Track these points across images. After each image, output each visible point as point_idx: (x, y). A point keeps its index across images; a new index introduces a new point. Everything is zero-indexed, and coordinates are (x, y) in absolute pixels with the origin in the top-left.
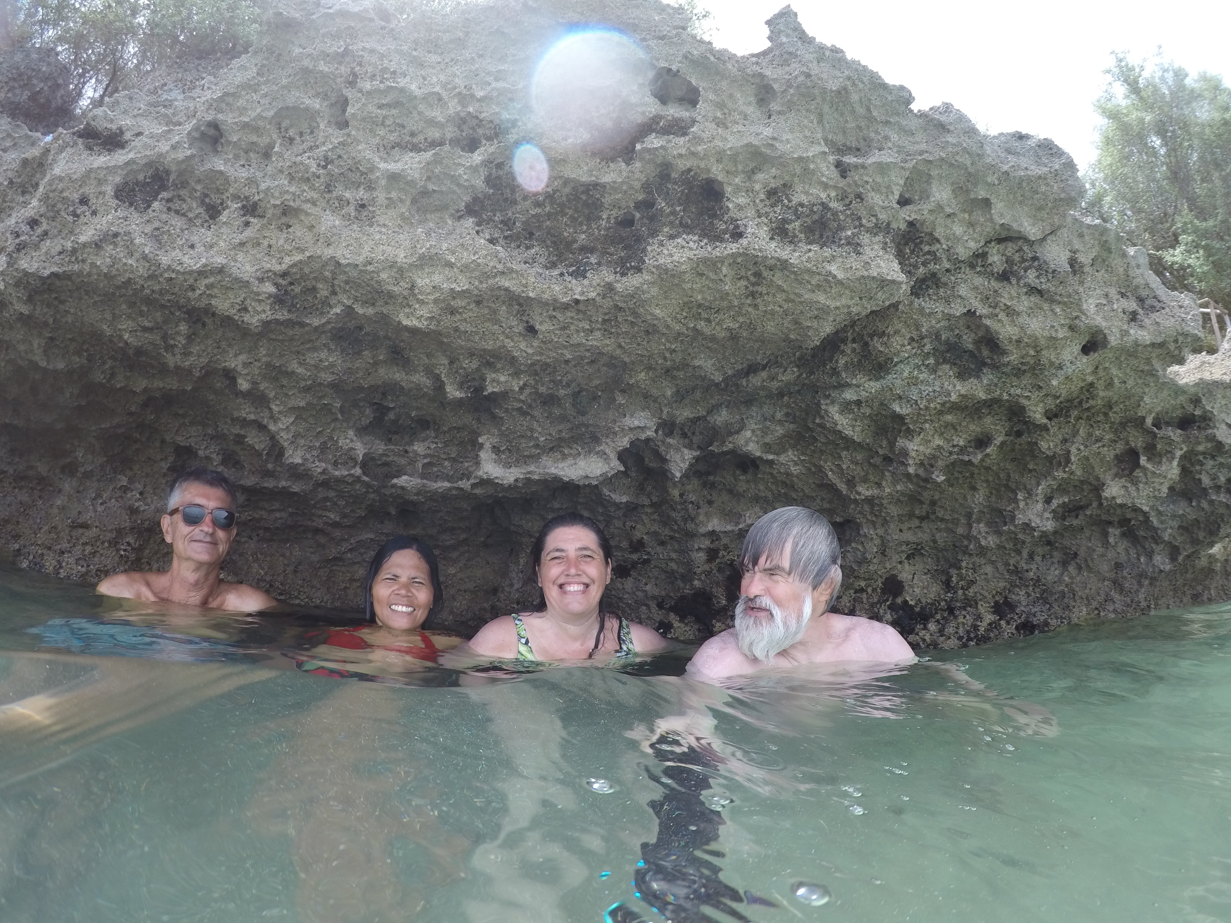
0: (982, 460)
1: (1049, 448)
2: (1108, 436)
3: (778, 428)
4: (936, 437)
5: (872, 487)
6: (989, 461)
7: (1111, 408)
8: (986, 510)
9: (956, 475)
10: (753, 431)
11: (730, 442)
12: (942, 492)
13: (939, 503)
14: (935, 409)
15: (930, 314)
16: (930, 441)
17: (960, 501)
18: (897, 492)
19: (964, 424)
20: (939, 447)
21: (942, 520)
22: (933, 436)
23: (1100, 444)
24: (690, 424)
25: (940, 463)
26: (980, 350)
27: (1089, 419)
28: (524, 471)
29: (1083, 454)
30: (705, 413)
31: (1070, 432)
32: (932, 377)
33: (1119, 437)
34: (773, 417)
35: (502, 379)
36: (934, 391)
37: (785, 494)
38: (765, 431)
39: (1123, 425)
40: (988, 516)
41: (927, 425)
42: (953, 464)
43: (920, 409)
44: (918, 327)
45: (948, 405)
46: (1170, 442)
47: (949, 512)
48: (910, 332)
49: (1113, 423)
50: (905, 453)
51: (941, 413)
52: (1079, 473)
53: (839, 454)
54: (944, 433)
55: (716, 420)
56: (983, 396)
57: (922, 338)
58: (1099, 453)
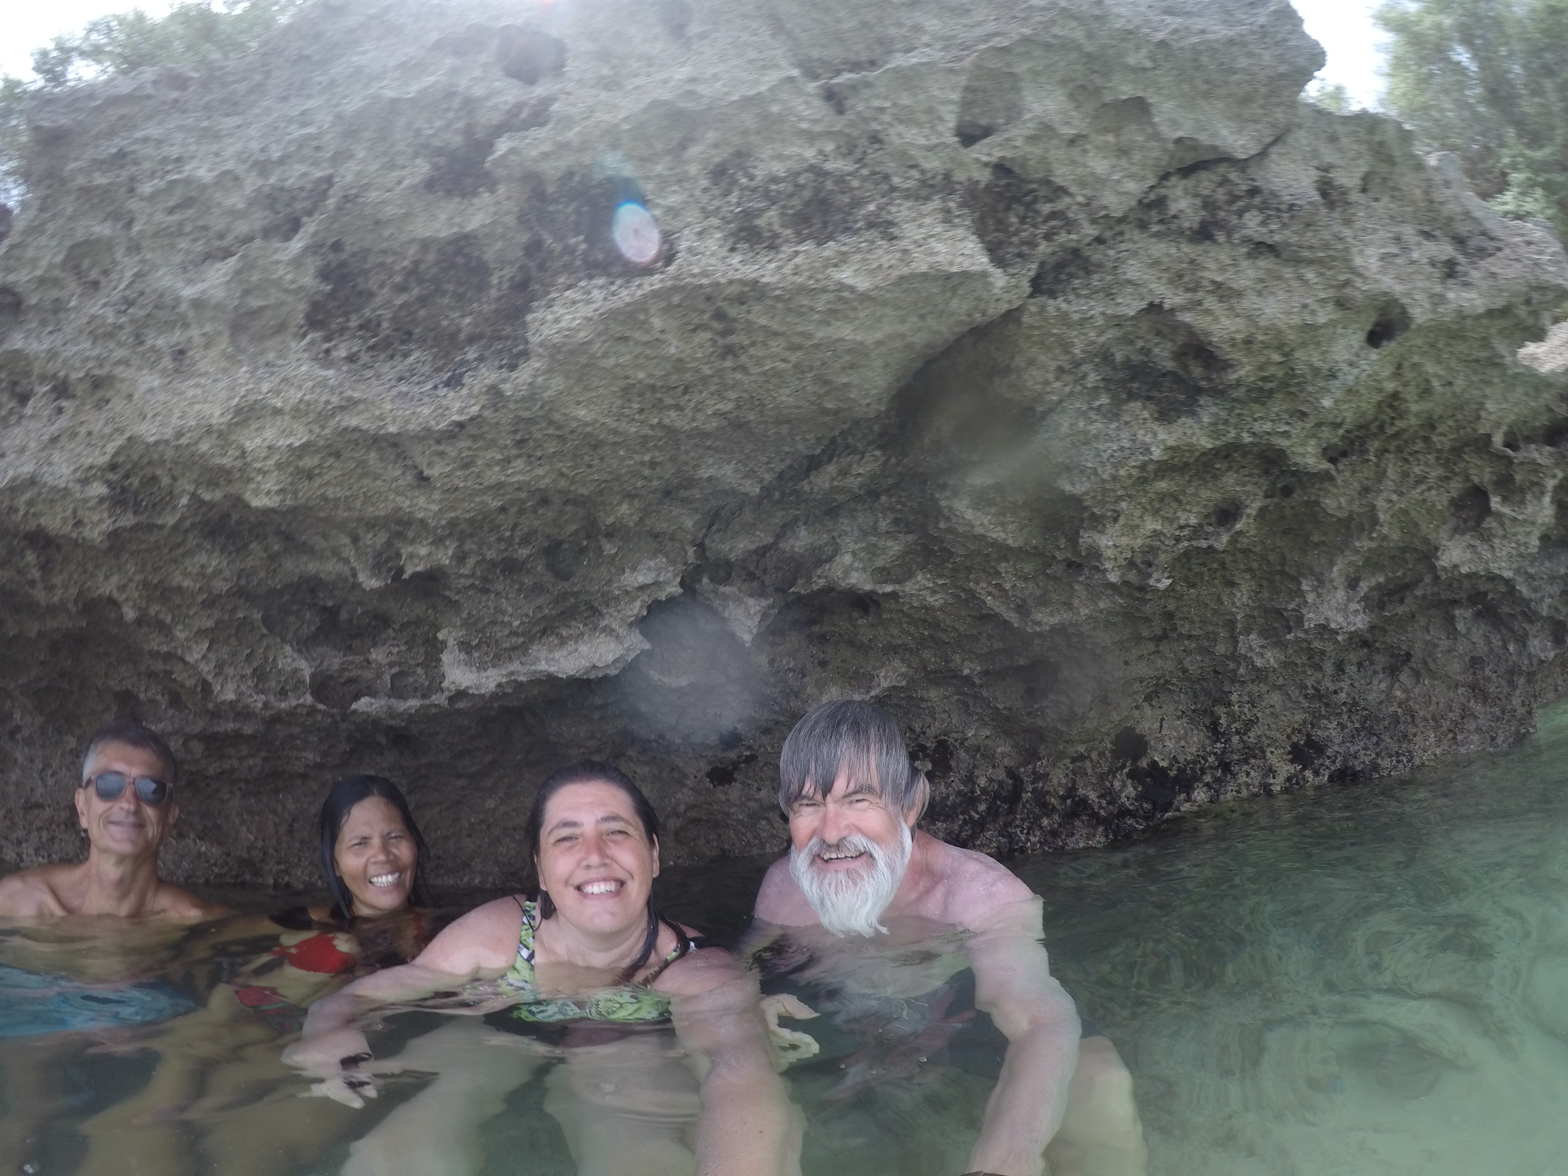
0: (1233, 541)
1: (1340, 507)
2: (1436, 473)
3: (890, 543)
4: (1148, 519)
5: (1058, 611)
6: (1245, 540)
7: (1433, 427)
8: (1256, 613)
9: (1197, 569)
10: (854, 553)
11: (819, 577)
12: (1180, 598)
13: (1178, 615)
14: (1130, 476)
15: (1082, 322)
16: (1138, 527)
17: (1212, 605)
18: (1101, 611)
19: (1191, 490)
20: (1156, 534)
21: (1190, 637)
22: (1141, 517)
23: (1424, 487)
24: (755, 558)
25: (1163, 557)
26: (1185, 367)
27: (1399, 449)
28: (504, 672)
29: (1398, 506)
30: (771, 540)
31: (1372, 475)
32: (1114, 425)
33: (1452, 471)
34: (875, 528)
35: (423, 551)
36: (1122, 449)
37: (931, 637)
38: (872, 551)
39: (1457, 451)
40: (1261, 621)
41: (1124, 505)
42: (1187, 554)
43: (1104, 481)
44: (1066, 347)
45: (1151, 467)
46: (1535, 467)
47: (1197, 625)
48: (1055, 359)
49: (1439, 451)
50: (1095, 554)
51: (1143, 481)
52: (1395, 536)
53: (994, 568)
54: (1159, 510)
55: (792, 547)
56: (1207, 443)
57: (1077, 364)
58: (1424, 501)
